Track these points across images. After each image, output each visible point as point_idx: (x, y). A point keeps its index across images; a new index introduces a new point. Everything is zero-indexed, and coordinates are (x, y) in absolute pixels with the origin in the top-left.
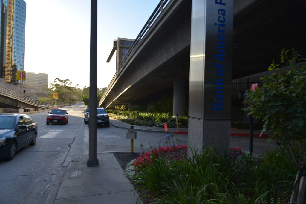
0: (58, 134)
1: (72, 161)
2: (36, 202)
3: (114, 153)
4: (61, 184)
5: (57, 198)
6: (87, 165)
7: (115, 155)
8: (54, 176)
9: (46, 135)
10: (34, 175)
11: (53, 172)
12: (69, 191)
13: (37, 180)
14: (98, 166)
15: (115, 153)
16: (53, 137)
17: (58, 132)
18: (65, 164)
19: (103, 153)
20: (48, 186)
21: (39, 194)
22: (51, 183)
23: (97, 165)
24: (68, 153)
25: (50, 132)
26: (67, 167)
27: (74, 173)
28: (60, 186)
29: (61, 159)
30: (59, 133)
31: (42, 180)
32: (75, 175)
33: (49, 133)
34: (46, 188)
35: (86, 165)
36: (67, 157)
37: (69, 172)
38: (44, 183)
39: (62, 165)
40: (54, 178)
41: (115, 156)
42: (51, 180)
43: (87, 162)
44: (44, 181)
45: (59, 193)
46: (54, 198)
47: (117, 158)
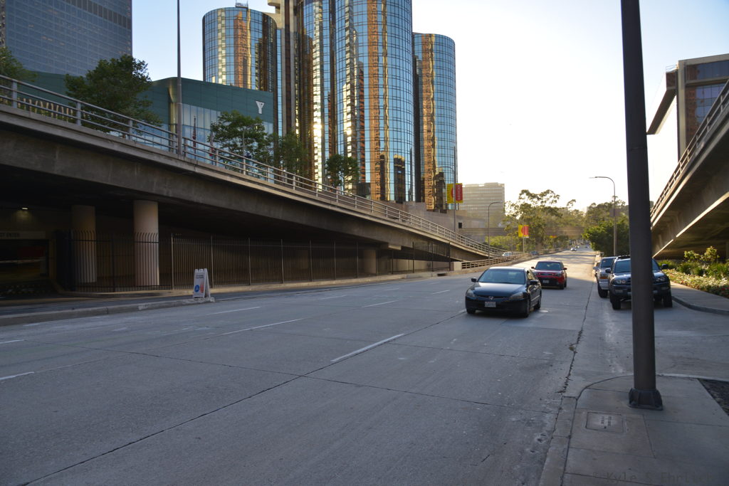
0: (540, 319)
1: (586, 388)
2: (518, 467)
3: (703, 381)
4: (570, 437)
5: (568, 470)
6: (630, 402)
7: (708, 387)
8: (547, 416)
10: (506, 405)
11: (544, 406)
12: (595, 459)
13: (514, 419)
14: (662, 410)
15: (706, 380)
17: (539, 315)
18: (572, 392)
19: (667, 377)
20: (539, 437)
21: (522, 452)
22: (545, 432)
23: (658, 407)
24: (571, 366)
26: (577, 400)
27: (599, 417)
28: (569, 443)
29: (556, 378)
30: (542, 317)
31: (524, 420)
32: (602, 423)
34: (536, 439)
35: (628, 401)
36: (569, 374)
37: (584, 413)
38: (529, 428)
39: (561, 392)
40: (548, 419)
41: (708, 389)
42: (544, 425)
43: (627, 395)
44: (529, 424)
45: (569, 458)
46: (562, 468)
47: (714, 398)
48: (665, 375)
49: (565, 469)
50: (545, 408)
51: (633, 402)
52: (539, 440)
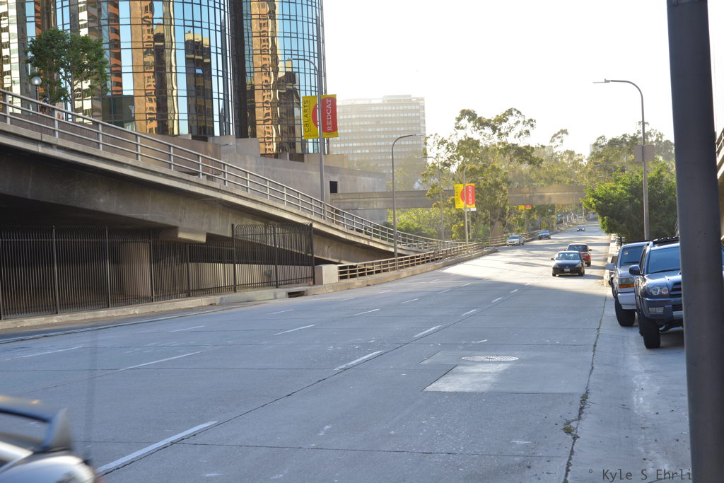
0: (503, 375)
9: (448, 377)
16: (484, 388)
17: (501, 367)
25: (466, 364)
30: (506, 370)
33: (459, 368)
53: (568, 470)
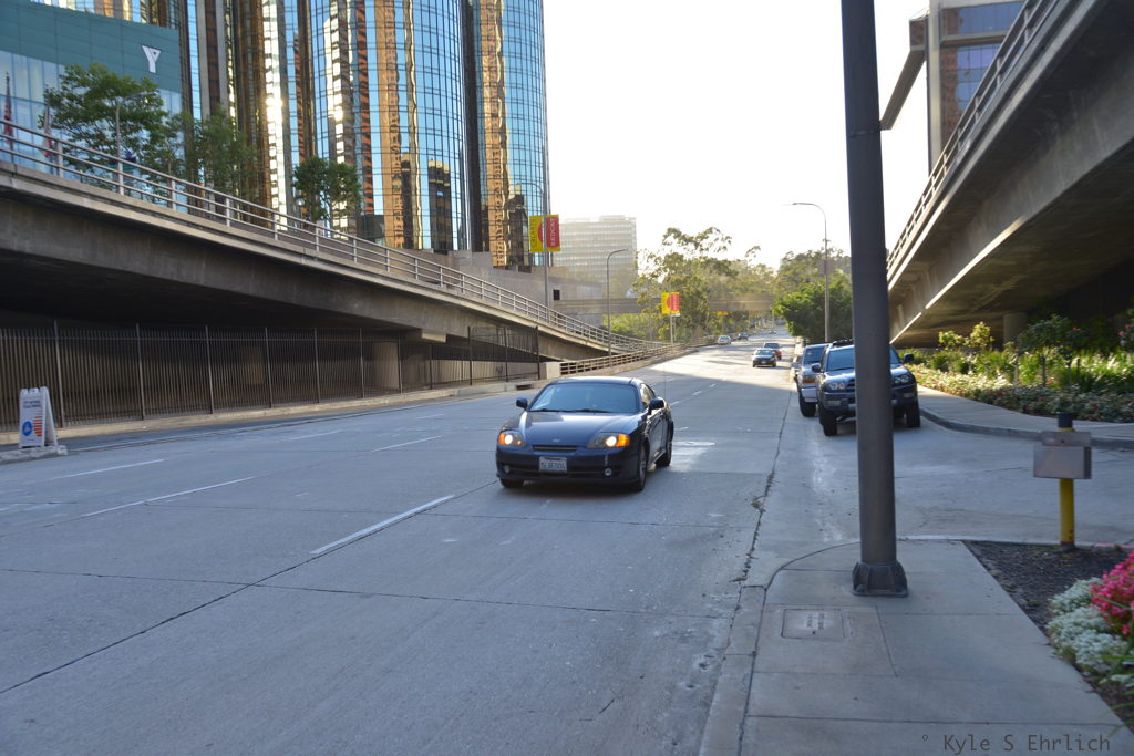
0: (701, 457)
1: (782, 568)
2: (666, 715)
3: (971, 545)
4: (754, 654)
5: (752, 710)
6: (855, 587)
7: (979, 553)
8: (716, 623)
10: (642, 610)
11: (710, 606)
12: (797, 688)
13: (657, 633)
14: (906, 596)
15: (976, 543)
17: (700, 451)
18: (757, 577)
19: (913, 541)
20: (702, 660)
21: (672, 688)
22: (712, 651)
23: (898, 591)
24: (756, 534)
26: (766, 590)
27: (804, 616)
28: (753, 665)
29: (731, 558)
30: (704, 454)
31: (676, 633)
32: (809, 625)
34: (696, 666)
35: (852, 586)
36: (753, 549)
37: (779, 611)
38: (684, 647)
39: (739, 580)
40: (717, 629)
41: (978, 557)
42: (710, 638)
43: (850, 576)
44: (684, 638)
45: (753, 691)
46: (742, 708)
47: (989, 570)
48: (911, 537)
49: (746, 711)
50: (711, 609)
51: (860, 587)
52: (702, 666)
53: (755, 539)
